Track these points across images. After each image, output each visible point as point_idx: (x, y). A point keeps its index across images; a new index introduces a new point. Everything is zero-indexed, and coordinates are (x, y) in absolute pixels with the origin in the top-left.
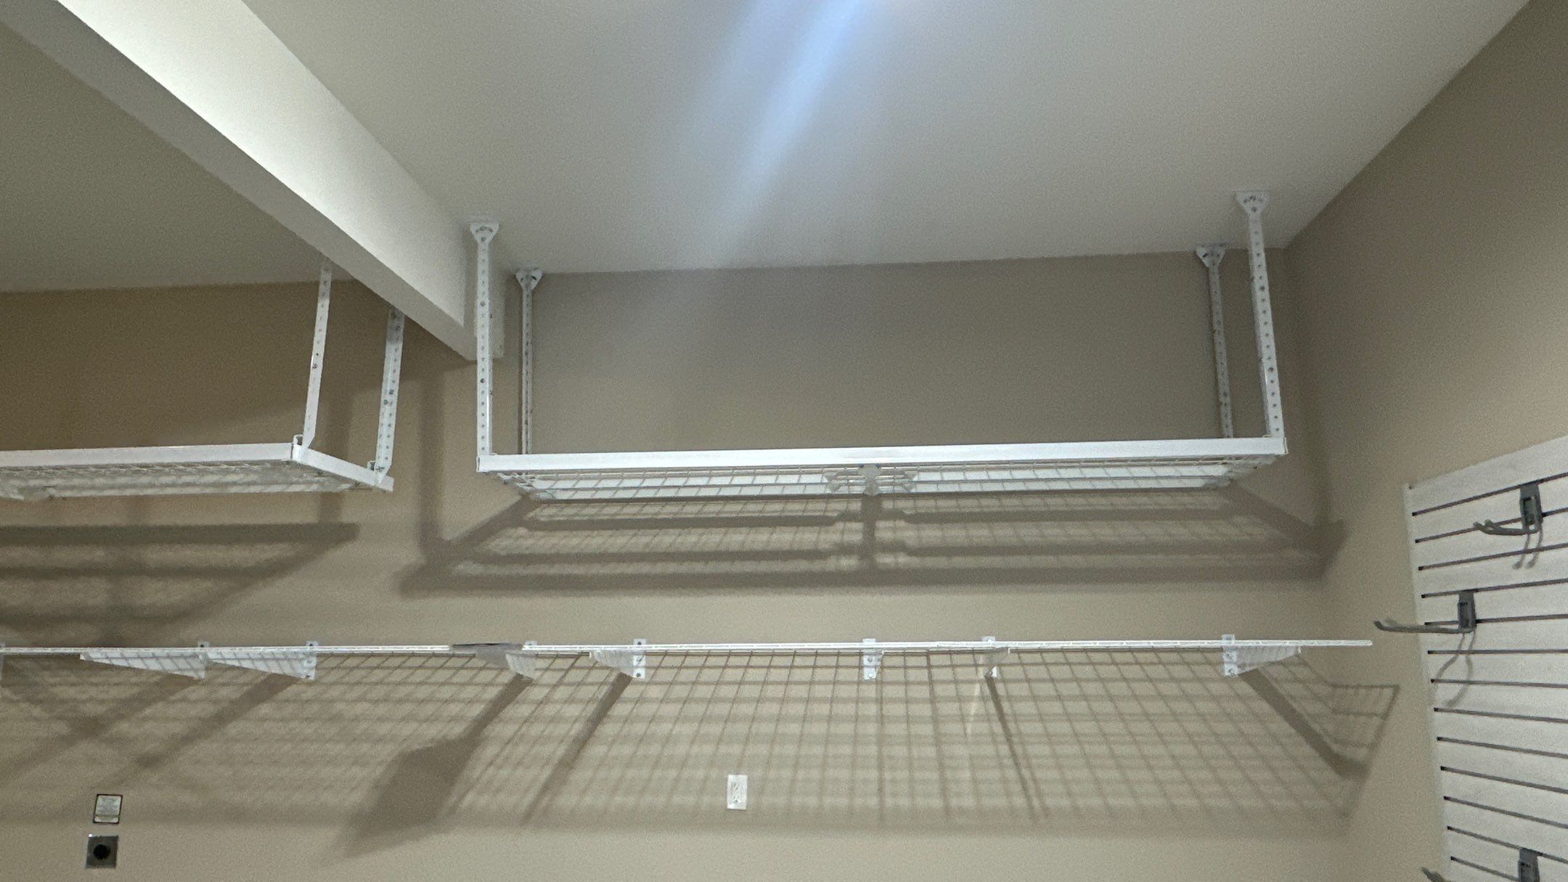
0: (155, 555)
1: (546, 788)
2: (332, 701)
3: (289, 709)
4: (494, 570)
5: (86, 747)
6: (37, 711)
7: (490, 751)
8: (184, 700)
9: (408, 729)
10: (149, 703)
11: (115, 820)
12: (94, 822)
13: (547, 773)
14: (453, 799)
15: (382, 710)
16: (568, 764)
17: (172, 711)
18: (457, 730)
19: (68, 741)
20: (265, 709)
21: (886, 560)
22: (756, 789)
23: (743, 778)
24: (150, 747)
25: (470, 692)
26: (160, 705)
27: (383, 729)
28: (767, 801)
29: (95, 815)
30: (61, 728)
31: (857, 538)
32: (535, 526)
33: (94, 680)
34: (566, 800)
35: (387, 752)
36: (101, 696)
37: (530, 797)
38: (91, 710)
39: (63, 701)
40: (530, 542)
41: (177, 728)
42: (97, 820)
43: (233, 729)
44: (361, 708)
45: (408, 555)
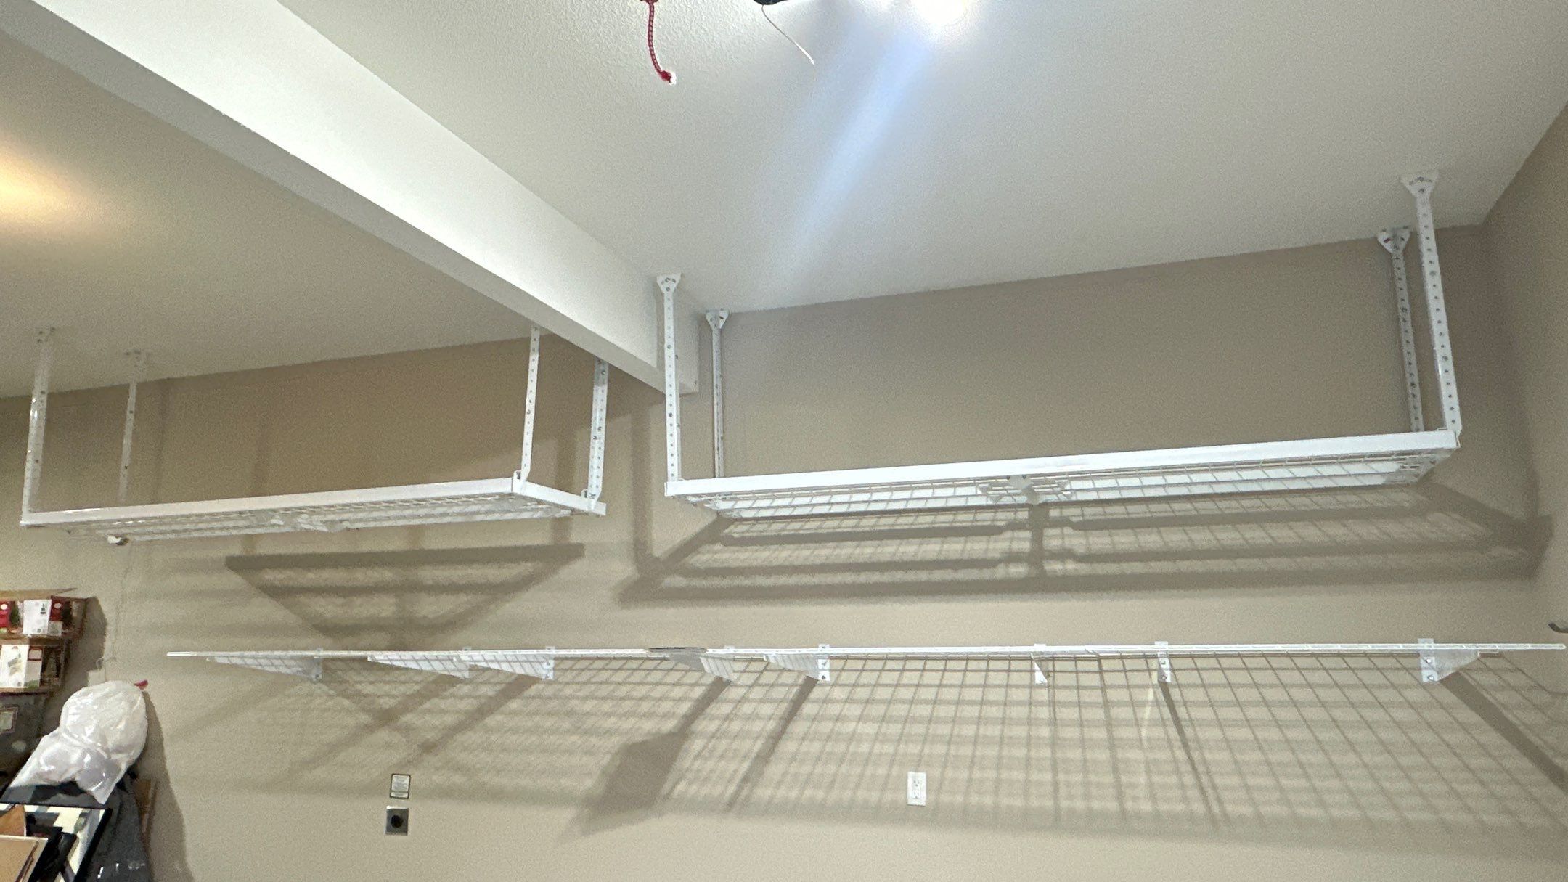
0: (429, 574)
1: (745, 779)
2: (568, 698)
3: (534, 705)
4: (698, 582)
5: (384, 735)
6: (346, 702)
7: (697, 744)
8: (453, 695)
9: (627, 724)
10: (428, 698)
11: (406, 795)
12: (391, 797)
13: (746, 765)
14: (667, 786)
15: (607, 707)
16: (764, 758)
17: (443, 704)
18: (669, 725)
19: (369, 729)
20: (514, 705)
21: (1055, 567)
22: (934, 787)
23: (922, 777)
24: (430, 736)
25: (678, 692)
26: (436, 700)
27: (610, 723)
28: (945, 798)
29: (391, 791)
30: (364, 718)
31: (1026, 546)
32: (730, 542)
33: (387, 678)
34: (763, 792)
35: (615, 742)
36: (394, 692)
37: (732, 789)
38: (387, 703)
39: (365, 696)
40: (725, 556)
41: (449, 720)
42: (393, 794)
43: (491, 721)
44: (589, 706)
45: (623, 570)
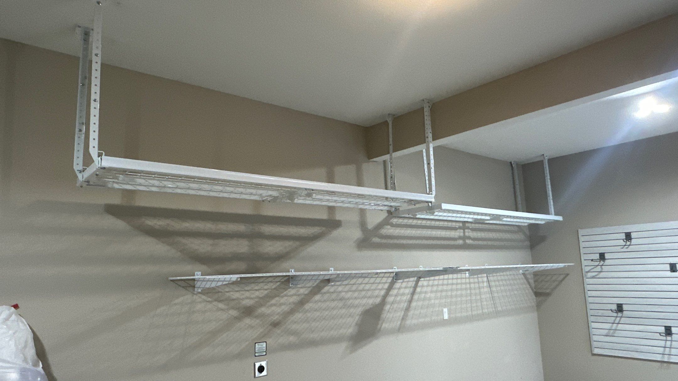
0: (267, 229)
1: (403, 319)
2: (340, 292)
3: (326, 297)
4: (384, 241)
5: (248, 321)
6: (221, 305)
7: (387, 307)
8: (286, 296)
9: (364, 301)
10: (273, 297)
11: (265, 353)
12: (255, 356)
13: (403, 313)
14: (379, 326)
15: (356, 294)
16: (408, 309)
17: (283, 300)
18: (378, 300)
19: (238, 319)
20: (317, 297)
21: (468, 242)
22: (450, 313)
23: (446, 309)
24: (275, 318)
25: (380, 286)
26: (277, 298)
27: (357, 302)
28: (452, 316)
29: (256, 353)
30: (234, 313)
31: (462, 234)
32: (393, 225)
33: (246, 288)
34: (408, 322)
35: (360, 310)
36: (252, 296)
37: (399, 323)
38: (248, 303)
39: (233, 300)
40: (391, 231)
41: (286, 308)
43: (307, 306)
44: (349, 295)
45: (357, 234)
